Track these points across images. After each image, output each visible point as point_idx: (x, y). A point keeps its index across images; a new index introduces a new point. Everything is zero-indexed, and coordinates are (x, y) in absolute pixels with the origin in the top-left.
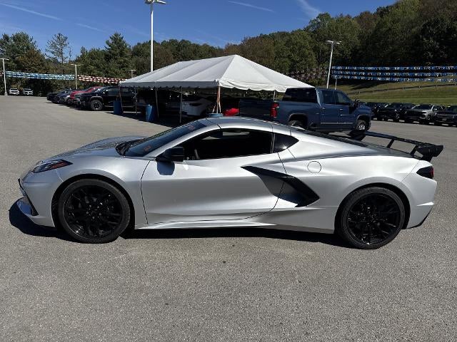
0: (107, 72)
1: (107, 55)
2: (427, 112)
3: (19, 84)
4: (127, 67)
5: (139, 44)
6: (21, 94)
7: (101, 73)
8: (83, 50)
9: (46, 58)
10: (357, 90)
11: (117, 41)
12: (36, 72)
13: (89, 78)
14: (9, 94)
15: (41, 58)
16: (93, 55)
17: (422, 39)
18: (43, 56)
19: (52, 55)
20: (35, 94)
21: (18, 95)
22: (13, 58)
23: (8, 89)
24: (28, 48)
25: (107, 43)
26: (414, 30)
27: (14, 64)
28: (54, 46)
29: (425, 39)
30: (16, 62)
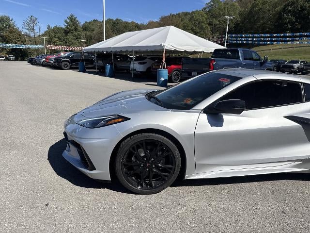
0: (66, 42)
1: (66, 31)
2: (296, 66)
3: (5, 52)
4: (79, 38)
5: (86, 22)
7: (62, 43)
8: (49, 27)
9: (23, 33)
11: (73, 20)
12: (16, 43)
13: (54, 47)
15: (19, 34)
16: (56, 31)
17: (284, 15)
18: (20, 32)
19: (27, 31)
20: (16, 59)
21: (5, 60)
24: (10, 26)
25: (66, 21)
26: (277, 9)
28: (28, 24)
29: (285, 15)
30: (2, 37)
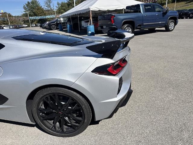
6: (36, 26)
9: (44, 9)
10: (188, 4)
14: (32, 27)
16: (62, 5)
18: (43, 9)
22: (32, 11)
23: (31, 25)
24: (37, 6)
27: (33, 14)
28: (46, 3)
30: (34, 13)
